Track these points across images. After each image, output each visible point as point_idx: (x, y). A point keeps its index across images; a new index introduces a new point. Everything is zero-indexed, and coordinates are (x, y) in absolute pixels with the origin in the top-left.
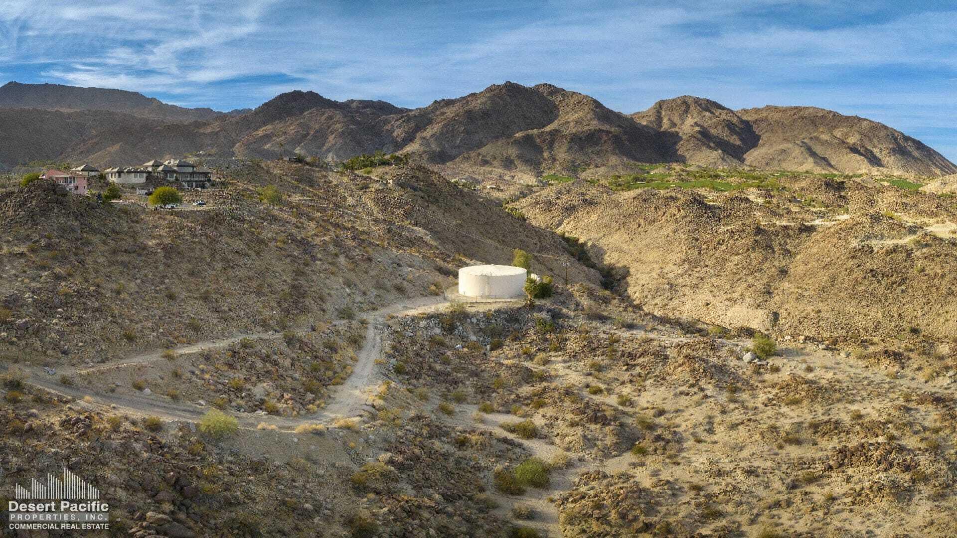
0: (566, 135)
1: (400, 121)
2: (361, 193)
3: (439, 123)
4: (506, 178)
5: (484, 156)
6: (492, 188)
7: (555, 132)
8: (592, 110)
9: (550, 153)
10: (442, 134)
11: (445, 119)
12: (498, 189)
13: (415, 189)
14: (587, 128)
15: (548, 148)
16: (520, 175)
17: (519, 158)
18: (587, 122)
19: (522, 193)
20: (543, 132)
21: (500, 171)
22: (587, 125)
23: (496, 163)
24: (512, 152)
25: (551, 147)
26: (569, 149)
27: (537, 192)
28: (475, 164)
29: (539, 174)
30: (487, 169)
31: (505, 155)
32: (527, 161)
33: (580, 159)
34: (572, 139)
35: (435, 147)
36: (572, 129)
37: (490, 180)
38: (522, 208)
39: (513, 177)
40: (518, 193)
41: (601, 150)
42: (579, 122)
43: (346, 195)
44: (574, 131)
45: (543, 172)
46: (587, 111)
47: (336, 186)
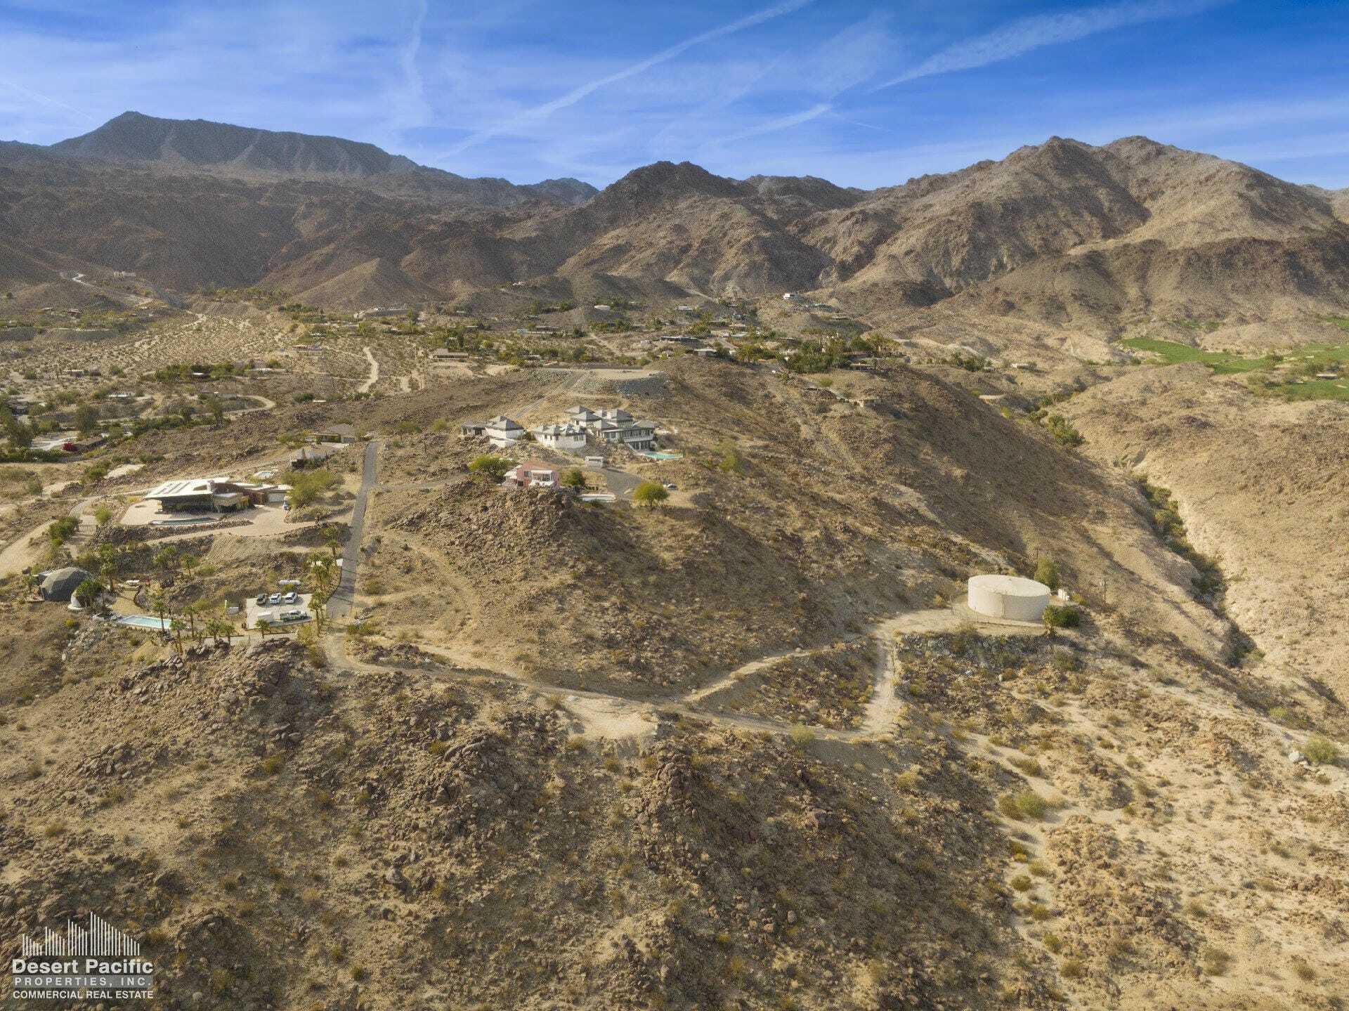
0: (1176, 252)
1: (849, 223)
2: (819, 418)
3: (919, 226)
4: (1050, 342)
5: (1007, 294)
6: (1020, 368)
7: (1151, 246)
8: (1241, 195)
9: (1141, 288)
10: (926, 248)
11: (931, 220)
12: (1032, 369)
13: (897, 415)
14: (1224, 236)
15: (1137, 280)
16: (1075, 337)
17: (1076, 298)
18: (1226, 224)
19: (1078, 380)
20: (1126, 246)
21: (1037, 326)
22: (1224, 230)
23: (1030, 309)
24: (1064, 285)
25: (1142, 278)
26: (1182, 280)
27: (1107, 379)
28: (991, 309)
29: (1116, 335)
30: (1011, 320)
31: (1048, 292)
32: (1093, 307)
33: (1205, 299)
34: (1189, 263)
35: (914, 274)
36: (1190, 238)
37: (1018, 347)
38: (1074, 418)
39: (1063, 340)
40: (1069, 381)
41: (1254, 284)
42: (1208, 222)
43: (799, 421)
44: (1196, 242)
45: (1122, 329)
46: (1228, 197)
47: (783, 405)
